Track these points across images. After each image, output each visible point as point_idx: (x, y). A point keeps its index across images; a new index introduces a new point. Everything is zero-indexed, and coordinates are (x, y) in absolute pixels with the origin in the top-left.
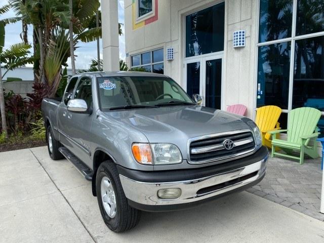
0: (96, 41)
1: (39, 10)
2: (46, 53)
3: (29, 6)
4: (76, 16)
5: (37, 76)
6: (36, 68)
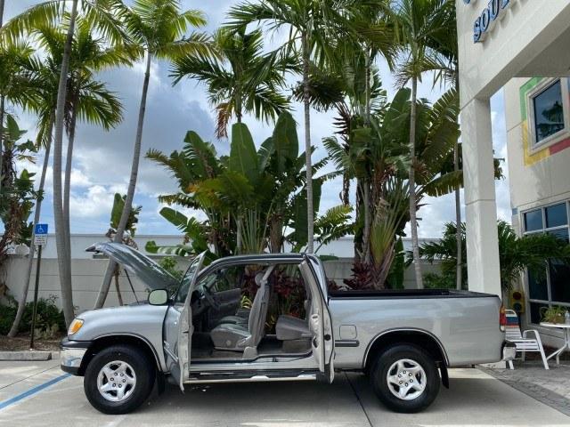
0: (454, 192)
1: (367, 158)
2: (373, 217)
3: (354, 156)
4: (419, 158)
5: (359, 253)
6: (358, 241)
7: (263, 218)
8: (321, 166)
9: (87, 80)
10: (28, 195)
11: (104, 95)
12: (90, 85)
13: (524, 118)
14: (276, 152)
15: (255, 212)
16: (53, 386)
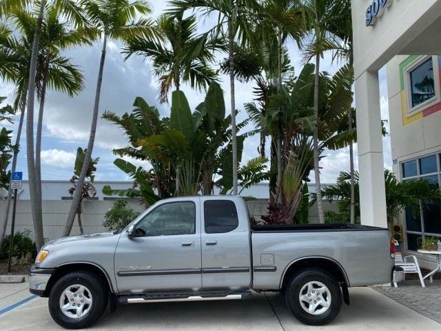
0: (349, 147)
1: (280, 119)
2: (285, 167)
3: (270, 117)
4: (322, 119)
6: (272, 185)
7: (197, 167)
8: (243, 125)
9: (55, 56)
10: (7, 149)
11: (69, 68)
12: (58, 60)
13: (402, 88)
14: (207, 114)
15: (191, 163)
16: (24, 305)
